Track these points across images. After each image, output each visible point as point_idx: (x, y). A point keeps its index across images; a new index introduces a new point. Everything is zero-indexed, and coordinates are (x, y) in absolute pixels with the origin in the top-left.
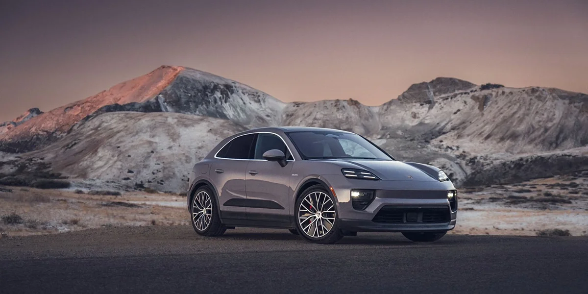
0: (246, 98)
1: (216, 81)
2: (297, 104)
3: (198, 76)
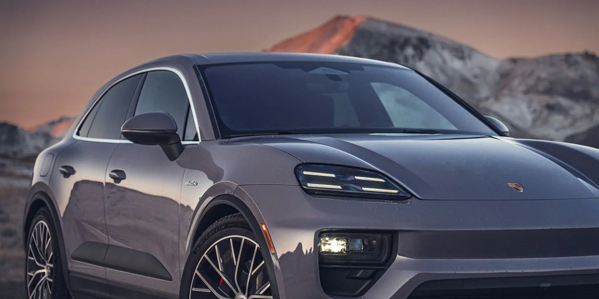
0: (446, 54)
1: (407, 34)
2: (514, 61)
3: (383, 28)
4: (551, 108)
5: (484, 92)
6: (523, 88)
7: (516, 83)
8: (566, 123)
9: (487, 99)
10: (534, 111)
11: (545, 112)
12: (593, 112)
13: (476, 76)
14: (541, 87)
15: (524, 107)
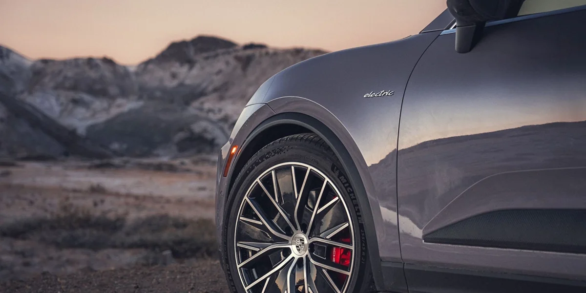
4: (76, 102)
5: (19, 87)
6: (52, 84)
7: (47, 80)
8: (88, 114)
9: (22, 92)
10: (62, 104)
11: (71, 106)
12: (110, 106)
13: (13, 73)
14: (67, 84)
15: (53, 101)
